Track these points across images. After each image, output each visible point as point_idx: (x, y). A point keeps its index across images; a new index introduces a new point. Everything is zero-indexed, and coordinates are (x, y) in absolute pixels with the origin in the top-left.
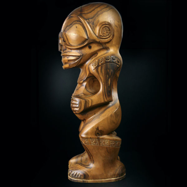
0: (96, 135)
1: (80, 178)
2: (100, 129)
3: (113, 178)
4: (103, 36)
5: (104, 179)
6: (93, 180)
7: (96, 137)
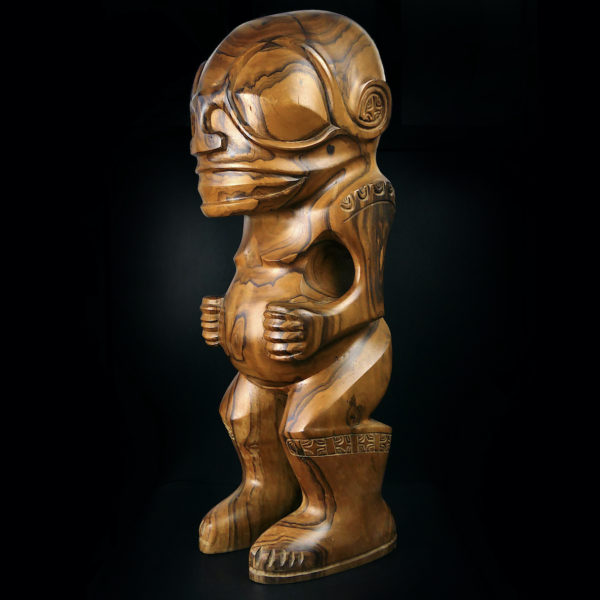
0: (348, 424)
1: (304, 568)
2: (358, 402)
3: (384, 544)
4: (365, 121)
5: (364, 553)
6: (337, 565)
7: (348, 428)
